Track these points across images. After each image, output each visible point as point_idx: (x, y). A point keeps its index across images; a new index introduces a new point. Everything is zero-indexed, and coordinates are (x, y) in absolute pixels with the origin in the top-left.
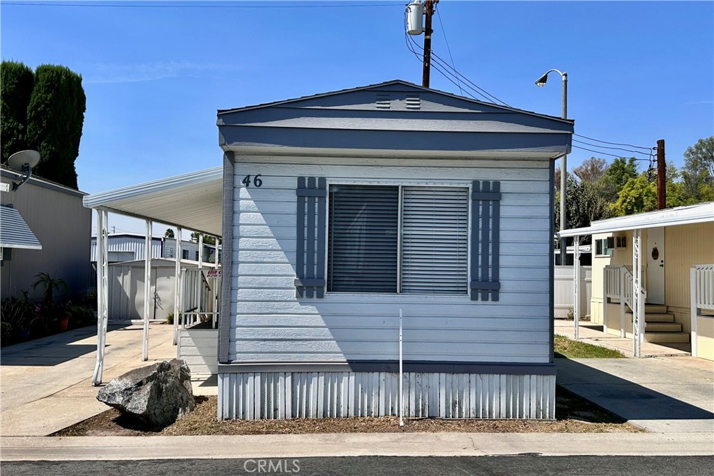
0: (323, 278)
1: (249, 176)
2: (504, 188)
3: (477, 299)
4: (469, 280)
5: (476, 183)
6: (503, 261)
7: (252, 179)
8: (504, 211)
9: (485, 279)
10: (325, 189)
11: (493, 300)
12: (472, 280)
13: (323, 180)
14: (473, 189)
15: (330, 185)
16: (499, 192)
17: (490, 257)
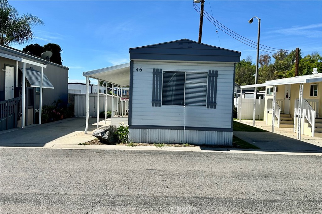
0: (161, 101)
1: (138, 68)
2: (219, 73)
3: (209, 108)
4: (207, 102)
5: (210, 71)
6: (218, 96)
7: (139, 69)
8: (218, 80)
9: (212, 102)
10: (162, 72)
11: (214, 108)
12: (208, 102)
13: (161, 70)
14: (209, 73)
15: (163, 71)
16: (217, 74)
17: (214, 95)
